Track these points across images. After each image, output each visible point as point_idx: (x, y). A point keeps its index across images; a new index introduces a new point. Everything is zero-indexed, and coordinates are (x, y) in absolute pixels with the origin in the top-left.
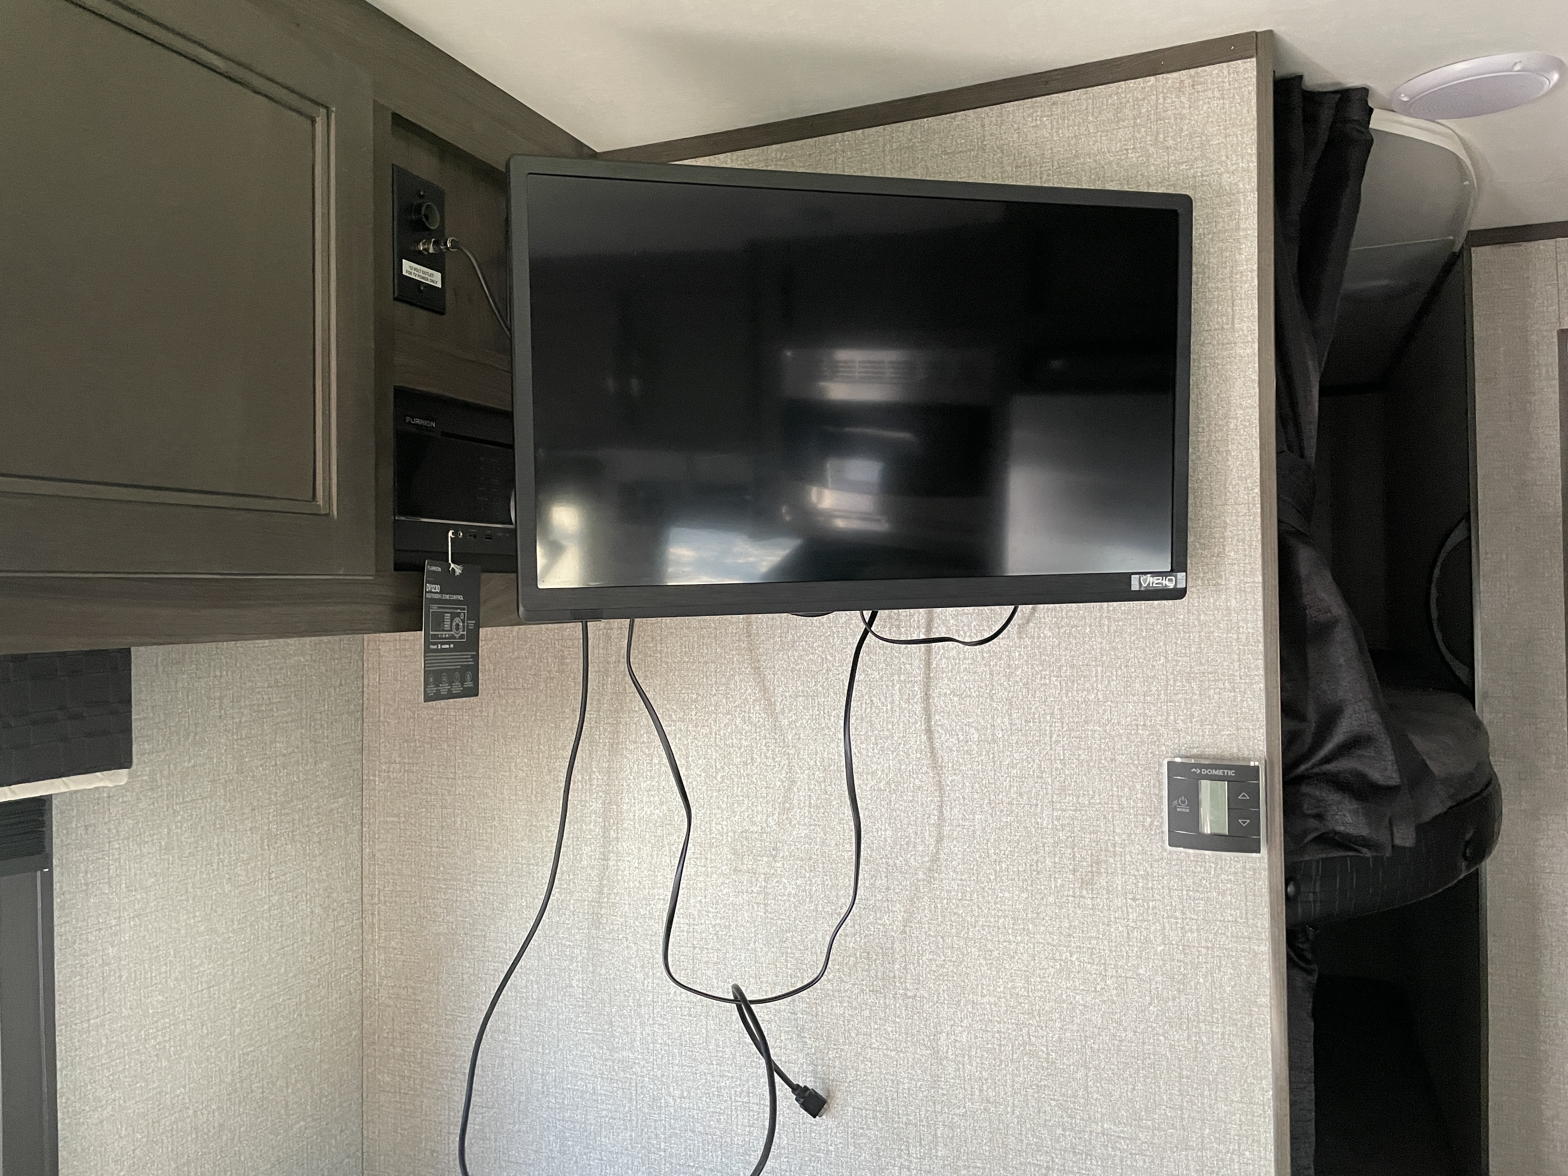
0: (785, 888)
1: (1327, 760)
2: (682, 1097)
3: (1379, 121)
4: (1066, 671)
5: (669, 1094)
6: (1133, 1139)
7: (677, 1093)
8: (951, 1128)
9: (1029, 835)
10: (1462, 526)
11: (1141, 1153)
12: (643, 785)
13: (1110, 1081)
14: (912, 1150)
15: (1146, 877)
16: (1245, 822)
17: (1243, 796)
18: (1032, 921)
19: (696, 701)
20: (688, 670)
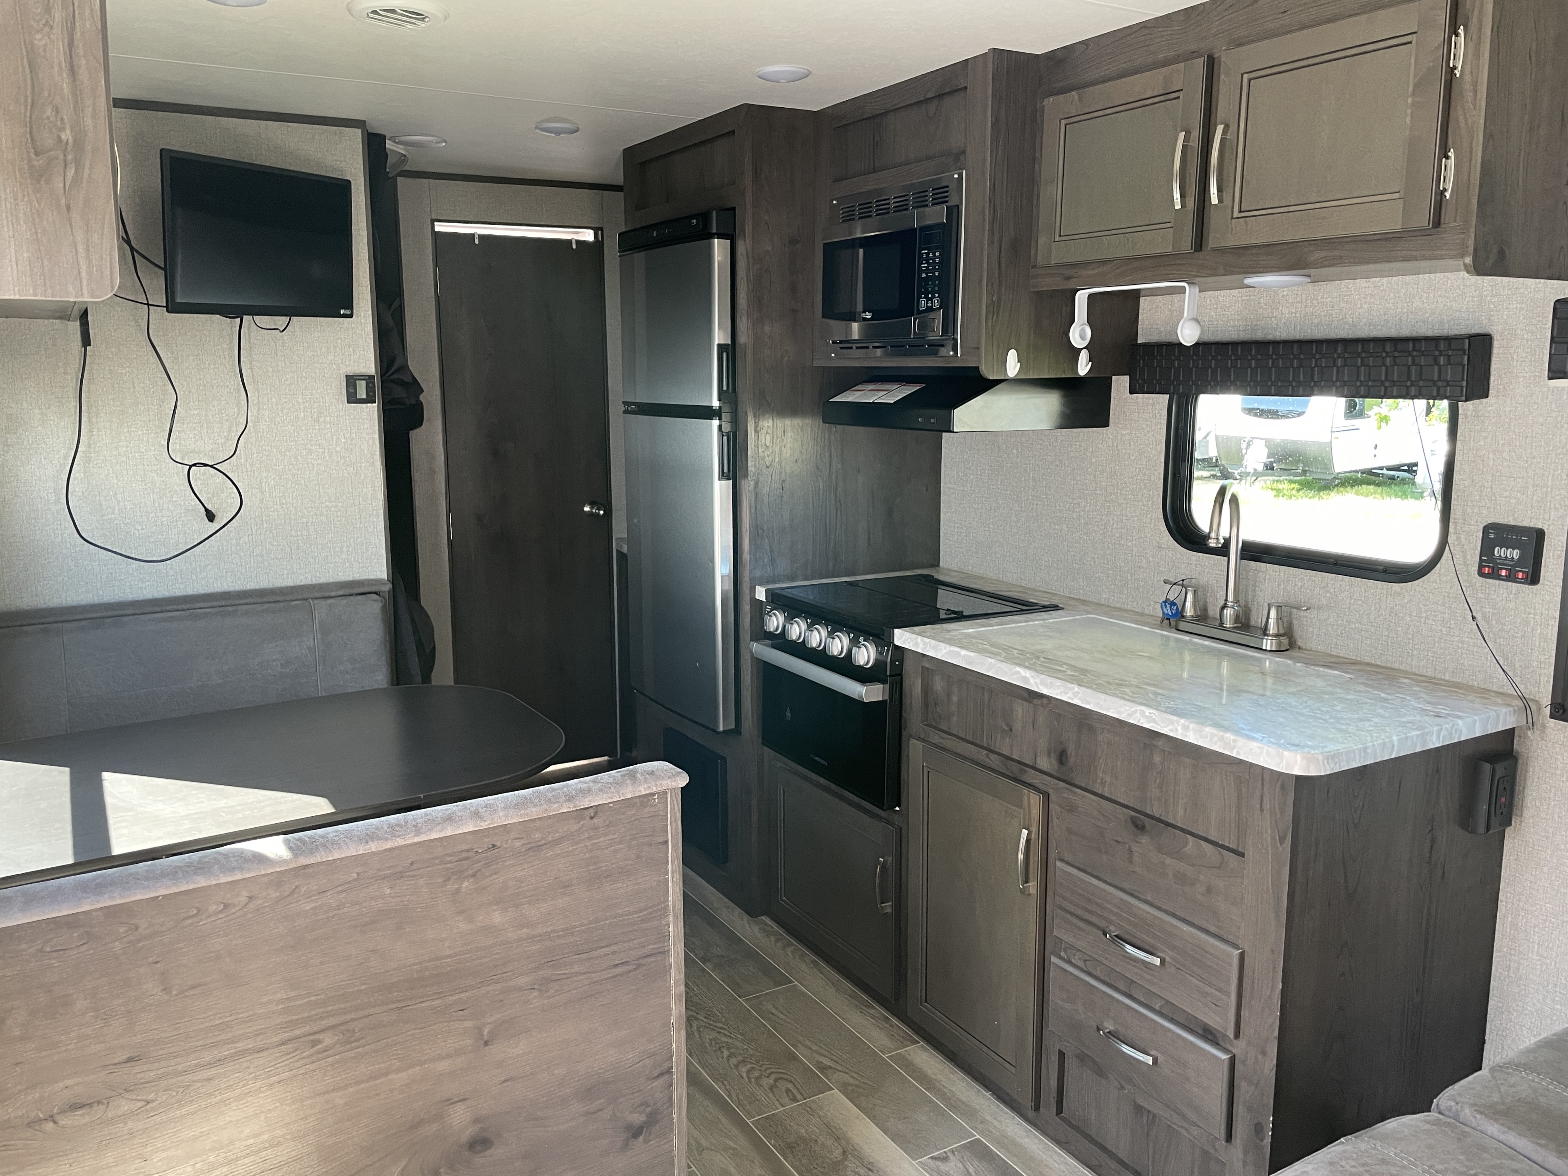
0: (189, 435)
1: (391, 375)
2: (142, 529)
3: (389, 145)
4: (305, 345)
5: (136, 529)
6: (336, 506)
7: (140, 528)
8: (269, 516)
9: (294, 406)
10: (398, 299)
11: (340, 511)
12: (110, 397)
13: (328, 488)
14: (253, 528)
15: (337, 416)
16: (371, 394)
17: (371, 385)
18: (297, 436)
19: (136, 358)
20: (131, 344)
